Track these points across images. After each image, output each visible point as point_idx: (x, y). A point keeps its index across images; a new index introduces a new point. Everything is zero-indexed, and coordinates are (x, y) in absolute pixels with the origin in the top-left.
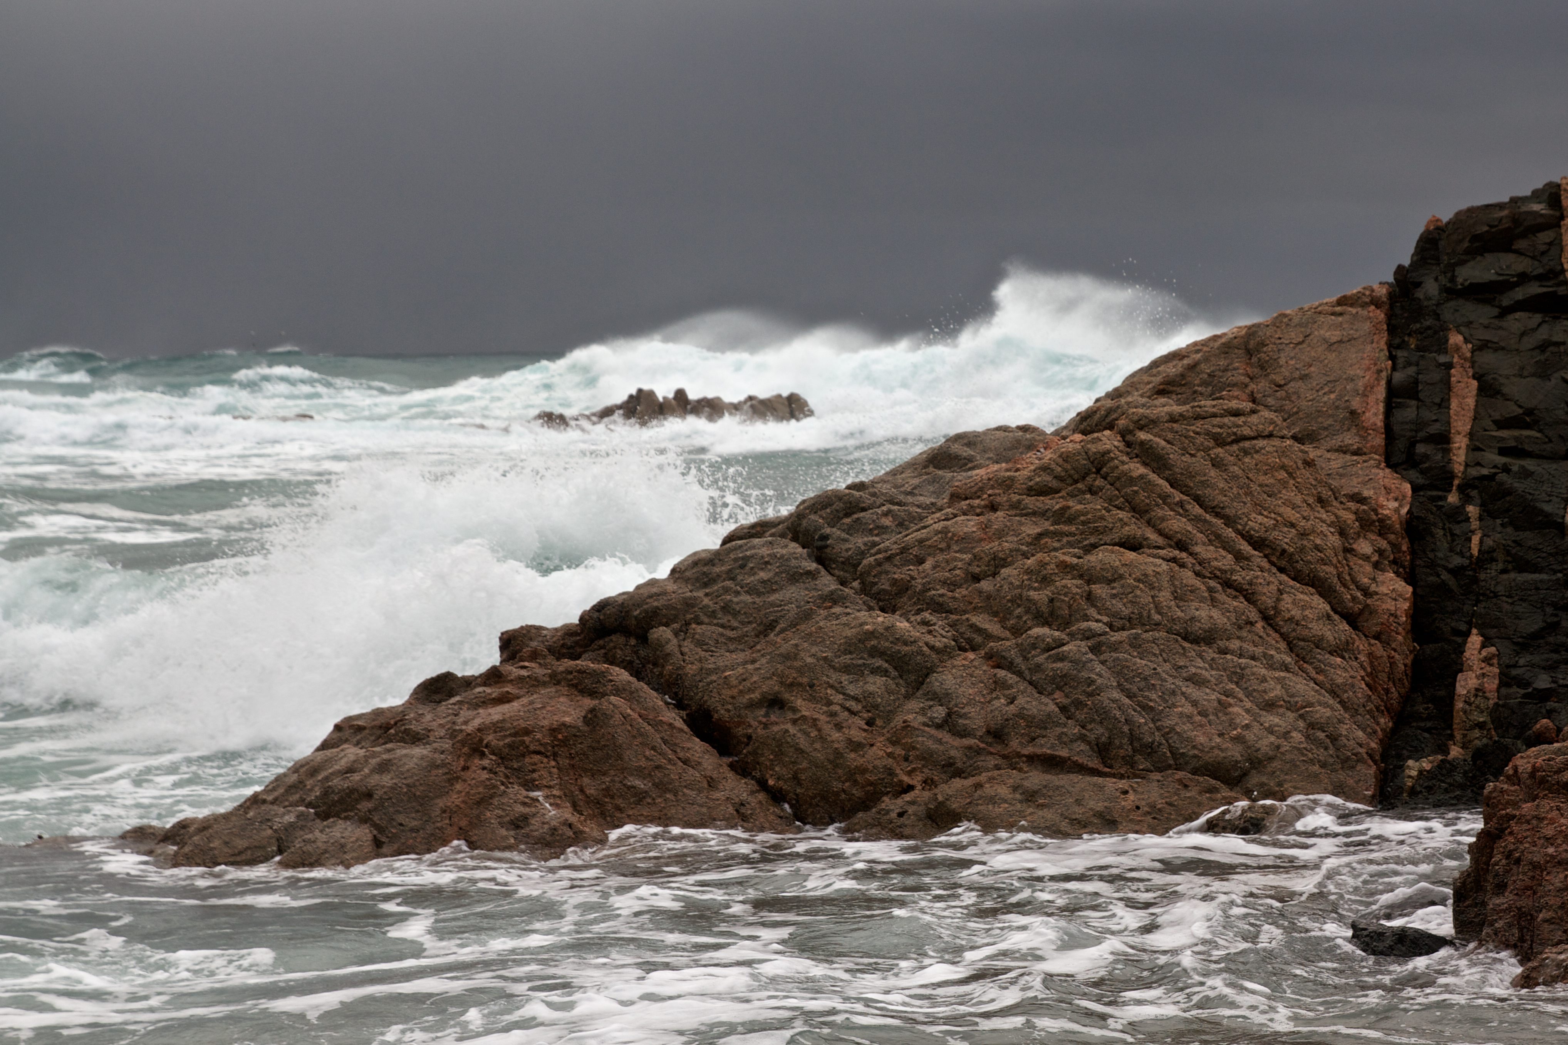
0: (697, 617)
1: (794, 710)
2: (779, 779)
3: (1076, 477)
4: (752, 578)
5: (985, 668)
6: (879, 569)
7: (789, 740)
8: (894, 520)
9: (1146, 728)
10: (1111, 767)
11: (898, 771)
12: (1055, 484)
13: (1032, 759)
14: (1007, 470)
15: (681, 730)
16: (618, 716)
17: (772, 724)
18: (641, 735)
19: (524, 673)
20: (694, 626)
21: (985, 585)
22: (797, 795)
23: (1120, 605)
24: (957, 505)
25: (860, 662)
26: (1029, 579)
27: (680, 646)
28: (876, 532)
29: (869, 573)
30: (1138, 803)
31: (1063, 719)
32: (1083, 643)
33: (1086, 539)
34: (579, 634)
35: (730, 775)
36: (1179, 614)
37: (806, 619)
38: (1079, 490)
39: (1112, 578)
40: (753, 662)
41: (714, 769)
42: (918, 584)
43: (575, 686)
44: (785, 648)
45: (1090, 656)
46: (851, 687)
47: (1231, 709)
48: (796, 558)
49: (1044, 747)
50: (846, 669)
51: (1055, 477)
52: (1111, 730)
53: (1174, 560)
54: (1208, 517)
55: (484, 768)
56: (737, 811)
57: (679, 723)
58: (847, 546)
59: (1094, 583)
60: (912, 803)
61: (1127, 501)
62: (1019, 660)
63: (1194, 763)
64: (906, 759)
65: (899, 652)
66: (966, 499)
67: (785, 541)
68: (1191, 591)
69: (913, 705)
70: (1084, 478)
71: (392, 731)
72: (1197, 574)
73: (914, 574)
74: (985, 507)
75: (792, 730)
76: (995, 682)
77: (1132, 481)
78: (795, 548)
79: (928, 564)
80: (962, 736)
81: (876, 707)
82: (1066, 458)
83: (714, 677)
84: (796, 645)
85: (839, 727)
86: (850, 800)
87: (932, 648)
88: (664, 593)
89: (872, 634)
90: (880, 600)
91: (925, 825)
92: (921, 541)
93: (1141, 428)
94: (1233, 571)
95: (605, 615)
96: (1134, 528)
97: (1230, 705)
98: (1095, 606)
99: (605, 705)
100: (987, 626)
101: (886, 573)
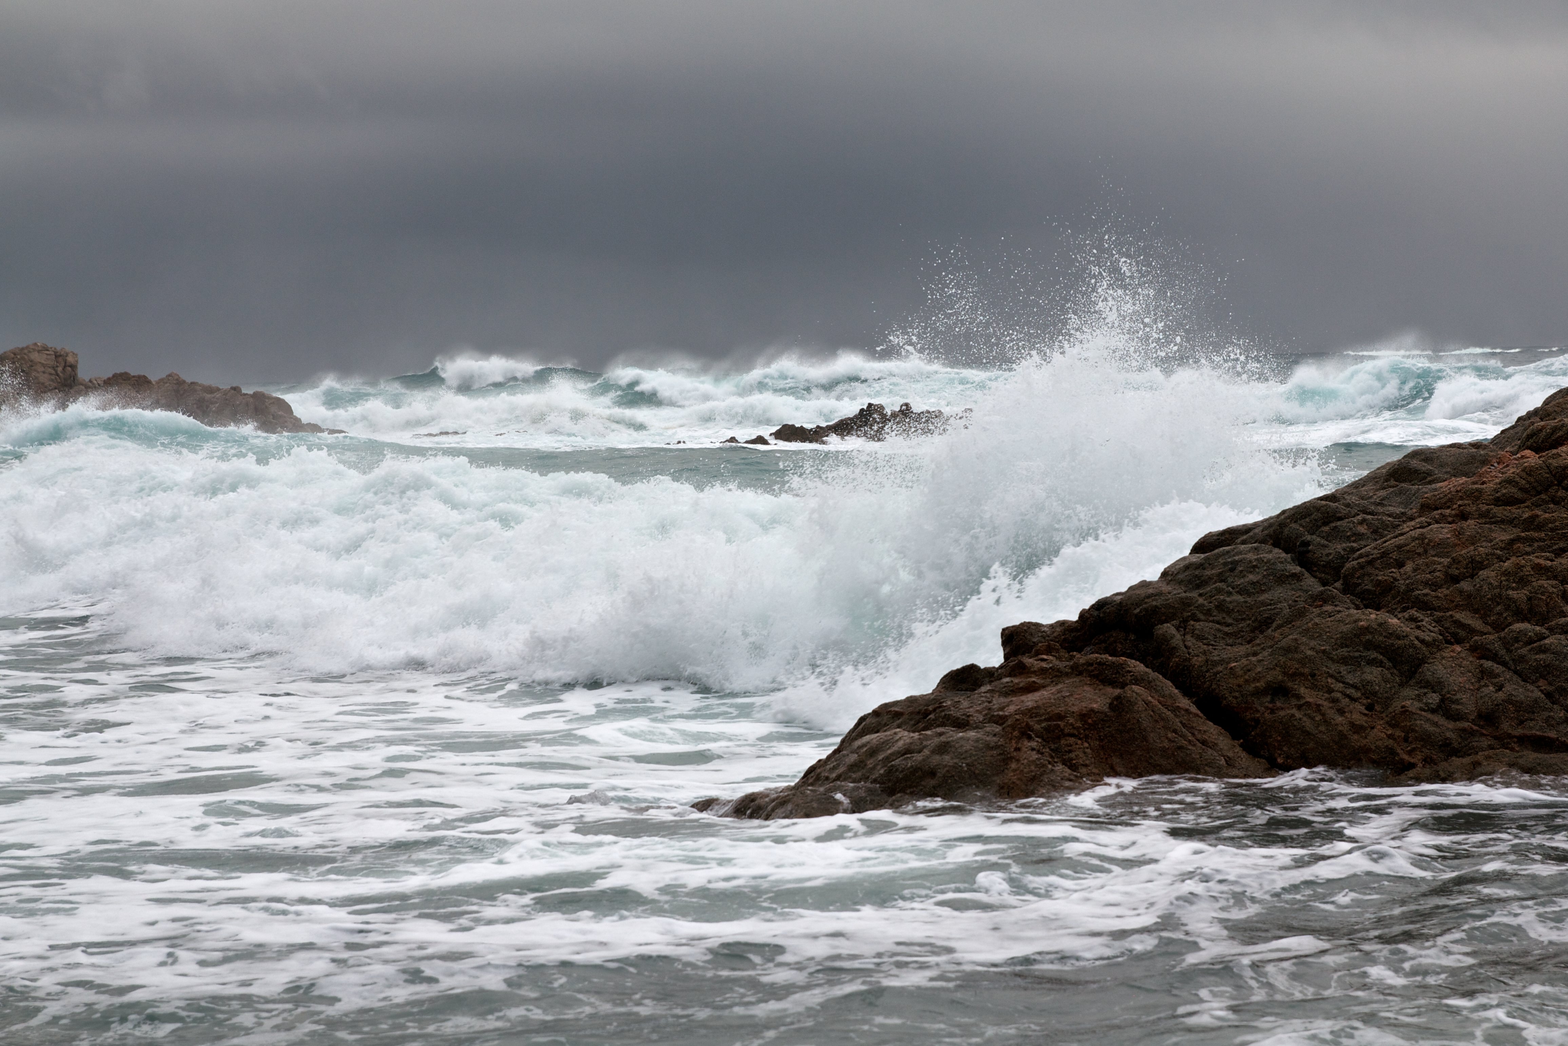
0: (1194, 614)
1: (1298, 697)
2: (1288, 757)
3: (1539, 488)
4: (1242, 580)
5: (1471, 659)
6: (1361, 571)
7: (1295, 723)
8: (1369, 528)
11: (1399, 751)
12: (1519, 495)
13: (1523, 740)
14: (1474, 483)
15: (1197, 715)
16: (1141, 703)
17: (1277, 709)
18: (1163, 719)
19: (1044, 665)
20: (1192, 623)
21: (1465, 585)
24: (1429, 515)
25: (1357, 654)
26: (1507, 580)
27: (1184, 641)
28: (1353, 539)
29: (1352, 575)
31: (1549, 705)
32: (1563, 637)
33: (1555, 544)
34: (1079, 630)
35: (1243, 754)
37: (1300, 616)
38: (1544, 500)
40: (1255, 654)
42: (1402, 585)
43: (1096, 677)
44: (1285, 642)
46: (1350, 676)
48: (1281, 562)
49: (1535, 728)
50: (1344, 661)
51: (1520, 489)
55: (1032, 749)
57: (1194, 709)
58: (1327, 551)
62: (1503, 652)
64: (1406, 740)
65: (1393, 645)
66: (1437, 509)
67: (1268, 547)
69: (1408, 692)
70: (1546, 490)
73: (1397, 576)
74: (1456, 515)
75: (1298, 715)
76: (1482, 672)
78: (1278, 553)
79: (1409, 567)
80: (1455, 720)
81: (1375, 694)
82: (1529, 472)
83: (1220, 668)
84: (1296, 639)
85: (1341, 712)
87: (1422, 641)
88: (1160, 594)
89: (1367, 630)
90: (1365, 599)
92: (1399, 547)
95: (1104, 613)
99: (1127, 693)
100: (1470, 622)
101: (1369, 575)
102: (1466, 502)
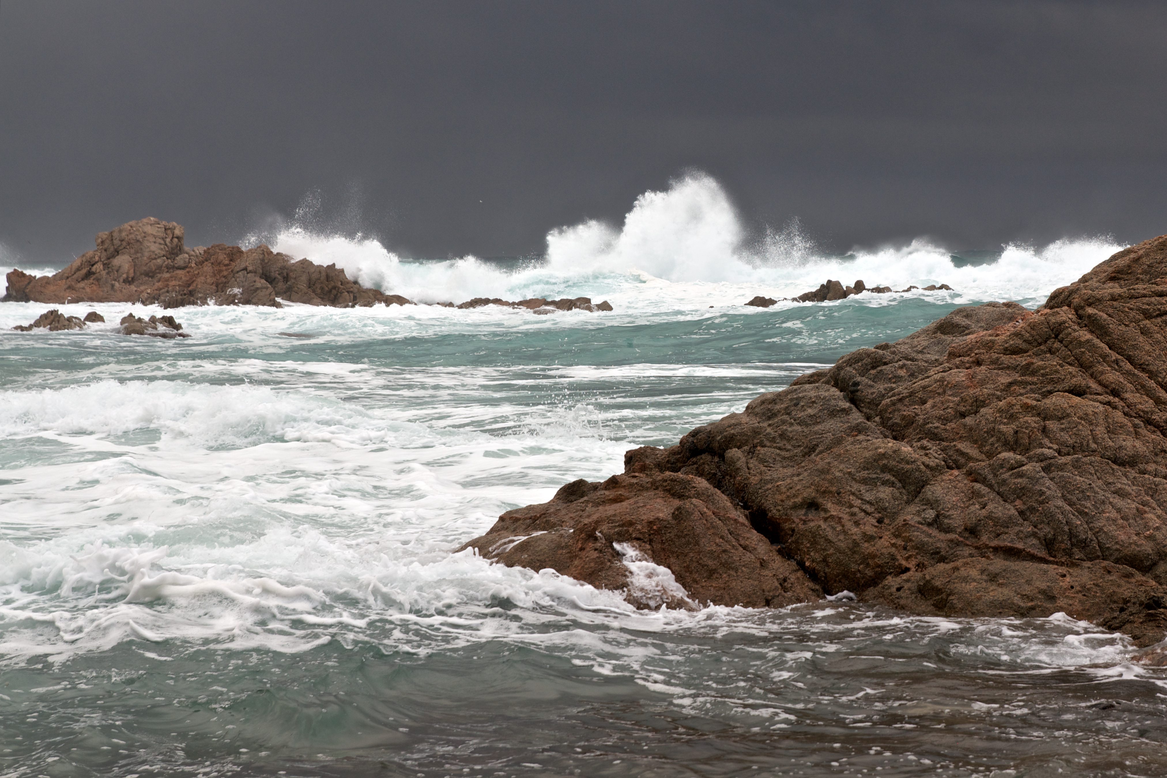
0: (762, 441)
1: (826, 511)
2: (813, 561)
3: (1040, 341)
4: (803, 414)
5: (965, 482)
6: (893, 407)
7: (821, 533)
8: (907, 372)
9: (1082, 528)
10: (1055, 557)
11: (899, 557)
12: (1024, 346)
13: (996, 550)
14: (990, 335)
15: (743, 524)
16: (697, 513)
17: (809, 521)
18: (713, 527)
19: (634, 481)
20: (759, 448)
21: (969, 420)
22: (825, 573)
23: (1067, 437)
24: (953, 361)
25: (874, 476)
26: (1001, 416)
27: (747, 463)
28: (893, 380)
29: (886, 411)
30: (1073, 584)
31: (1021, 521)
32: (1038, 464)
33: (1044, 387)
34: (679, 453)
35: (778, 558)
36: (1111, 443)
37: (838, 444)
38: (1042, 350)
39: (1062, 416)
40: (798, 475)
41: (766, 553)
42: (920, 419)
43: (669, 491)
44: (821, 465)
45: (1043, 474)
46: (867, 494)
47: (1146, 515)
48: (835, 399)
49: (1005, 541)
50: (864, 481)
51: (1025, 341)
52: (1055, 530)
53: (1109, 403)
54: (1136, 371)
55: (596, 550)
56: (781, 584)
57: (742, 519)
58: (873, 390)
59: (1048, 420)
60: (908, 581)
61: (1076, 359)
62: (990, 477)
63: (1116, 555)
64: (905, 548)
65: (903, 469)
66: (960, 356)
67: (828, 387)
68: (1120, 427)
69: (913, 508)
70: (1046, 342)
71: (538, 522)
72: (1126, 414)
73: (918, 411)
74: (973, 362)
75: (823, 525)
76: (972, 492)
77: (1081, 344)
78: (835, 392)
79: (928, 405)
80: (946, 532)
81: (885, 509)
82: (1033, 326)
83: (769, 486)
84: (829, 463)
85: (857, 524)
86: (863, 578)
87: (927, 466)
88: (740, 424)
89: (883, 455)
90: (893, 431)
91: (916, 597)
92: (924, 388)
93: (1090, 305)
94: (1152, 413)
95: (697, 439)
96: (1080, 379)
97: (1145, 512)
98: (1048, 437)
99: (687, 504)
100: (968, 451)
101: (899, 410)
102: (982, 351)
